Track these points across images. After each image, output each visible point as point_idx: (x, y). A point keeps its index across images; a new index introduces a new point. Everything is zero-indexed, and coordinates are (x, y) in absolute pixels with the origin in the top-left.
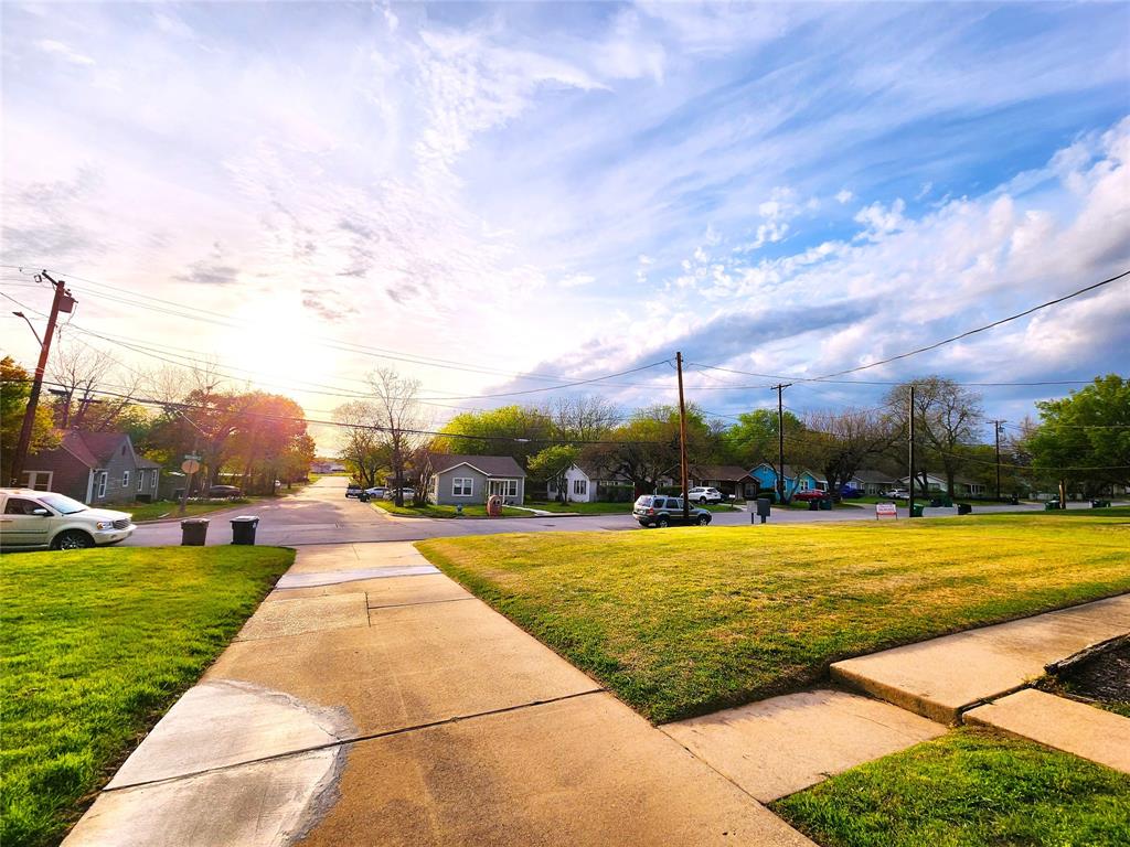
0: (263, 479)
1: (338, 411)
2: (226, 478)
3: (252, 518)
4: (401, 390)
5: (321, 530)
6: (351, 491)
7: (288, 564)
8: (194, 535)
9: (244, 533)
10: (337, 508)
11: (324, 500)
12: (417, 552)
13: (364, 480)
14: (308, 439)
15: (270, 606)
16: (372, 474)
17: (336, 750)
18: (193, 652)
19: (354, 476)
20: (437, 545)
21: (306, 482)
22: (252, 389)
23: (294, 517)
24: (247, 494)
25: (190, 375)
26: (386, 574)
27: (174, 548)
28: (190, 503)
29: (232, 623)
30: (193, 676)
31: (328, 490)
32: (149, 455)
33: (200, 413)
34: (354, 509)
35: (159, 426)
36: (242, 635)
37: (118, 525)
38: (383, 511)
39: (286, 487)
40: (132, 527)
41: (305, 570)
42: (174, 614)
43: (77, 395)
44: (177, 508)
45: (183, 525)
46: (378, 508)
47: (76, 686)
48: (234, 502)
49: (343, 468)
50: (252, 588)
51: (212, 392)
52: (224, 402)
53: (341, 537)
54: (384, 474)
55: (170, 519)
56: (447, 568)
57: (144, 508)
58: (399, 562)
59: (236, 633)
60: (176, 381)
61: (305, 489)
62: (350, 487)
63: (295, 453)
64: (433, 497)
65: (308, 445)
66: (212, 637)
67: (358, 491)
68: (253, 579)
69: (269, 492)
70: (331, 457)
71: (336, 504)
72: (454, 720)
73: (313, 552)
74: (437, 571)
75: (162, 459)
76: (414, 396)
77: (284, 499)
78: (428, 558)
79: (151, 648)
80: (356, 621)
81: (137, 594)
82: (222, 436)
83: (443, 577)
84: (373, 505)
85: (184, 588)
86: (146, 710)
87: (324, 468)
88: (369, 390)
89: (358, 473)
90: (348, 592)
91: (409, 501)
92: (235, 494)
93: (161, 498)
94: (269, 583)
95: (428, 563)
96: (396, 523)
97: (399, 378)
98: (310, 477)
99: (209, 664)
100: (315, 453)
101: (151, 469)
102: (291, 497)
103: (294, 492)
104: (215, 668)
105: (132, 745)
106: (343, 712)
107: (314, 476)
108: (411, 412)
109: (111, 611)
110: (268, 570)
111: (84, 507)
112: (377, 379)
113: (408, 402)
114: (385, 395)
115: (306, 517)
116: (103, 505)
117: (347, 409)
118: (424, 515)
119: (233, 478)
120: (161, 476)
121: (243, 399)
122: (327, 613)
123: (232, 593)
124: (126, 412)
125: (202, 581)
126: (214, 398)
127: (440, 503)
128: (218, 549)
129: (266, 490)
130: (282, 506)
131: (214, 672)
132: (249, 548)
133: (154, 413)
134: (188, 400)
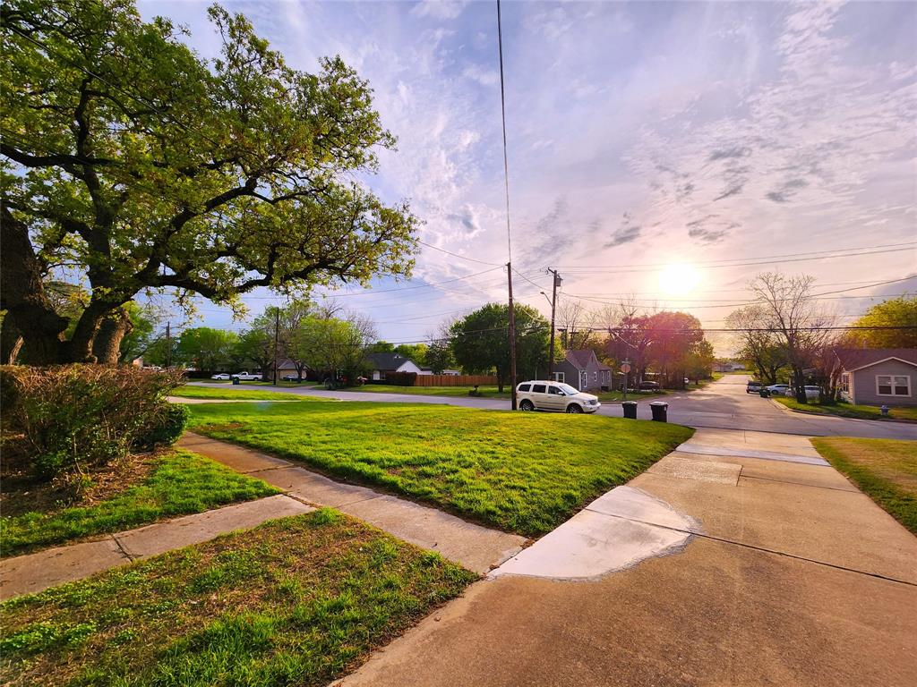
0: (674, 376)
1: (730, 319)
2: (650, 376)
3: (663, 403)
4: (789, 290)
5: (721, 418)
6: (752, 387)
7: (687, 438)
8: (630, 412)
9: (659, 414)
10: (736, 401)
11: (725, 395)
12: (811, 445)
13: (765, 377)
14: (706, 343)
15: (670, 459)
16: (773, 371)
17: (688, 535)
18: (623, 470)
19: (755, 374)
20: (836, 443)
21: (711, 379)
22: (658, 311)
23: (699, 406)
24: (665, 388)
25: (620, 308)
26: (769, 457)
27: (619, 418)
28: (628, 392)
29: (645, 463)
30: (623, 481)
31: (730, 386)
32: (606, 361)
33: (629, 333)
34: (755, 403)
35: (609, 342)
36: (649, 470)
37: (592, 402)
38: (783, 406)
39: (694, 383)
40: (599, 404)
41: (699, 443)
42: (616, 451)
43: (570, 330)
44: (622, 395)
45: (623, 405)
46: (777, 403)
47: (575, 469)
48: (656, 393)
49: (743, 367)
50: (660, 447)
51: (633, 318)
52: (642, 322)
53: (736, 425)
54: (786, 372)
55: (618, 401)
56: (839, 462)
57: (605, 394)
58: (787, 451)
59: (646, 468)
60: (613, 313)
61: (710, 385)
62: (750, 384)
63: (697, 356)
64: (849, 395)
65: (707, 349)
66: (633, 466)
67: (759, 388)
68: (660, 442)
69: (679, 386)
70: (729, 357)
71: (735, 398)
72: (780, 554)
73: (709, 433)
74: (827, 464)
75: (612, 364)
76: (806, 293)
77: (692, 392)
78: (820, 452)
79: (604, 463)
80: (726, 481)
81: (600, 438)
82: (642, 346)
83: (832, 470)
84: (774, 401)
85: (622, 440)
86: (601, 487)
87: (726, 367)
88: (754, 295)
89: (758, 371)
90: (728, 462)
91: (812, 398)
92: (656, 387)
93: (614, 389)
94: (672, 447)
95: (818, 455)
96: (795, 418)
97: (785, 279)
98: (713, 375)
99: (631, 478)
100: (714, 355)
101: (607, 371)
102: (698, 391)
103: (701, 387)
104: (633, 481)
105: (595, 498)
106: (698, 521)
107: (718, 374)
108: (805, 310)
109: (588, 443)
110: (672, 438)
111: (577, 391)
112: (761, 284)
113: (798, 301)
114: (770, 297)
115: (707, 407)
116: (587, 391)
117: (739, 315)
118: (831, 413)
119: (655, 376)
120: (613, 375)
121: (653, 318)
122: (706, 472)
123: (648, 447)
124: (591, 336)
125: (631, 438)
126: (636, 321)
127: (859, 402)
128: (643, 422)
129: (677, 384)
130: (690, 397)
131: (632, 483)
132: (663, 424)
133: (604, 335)
134: (621, 325)
